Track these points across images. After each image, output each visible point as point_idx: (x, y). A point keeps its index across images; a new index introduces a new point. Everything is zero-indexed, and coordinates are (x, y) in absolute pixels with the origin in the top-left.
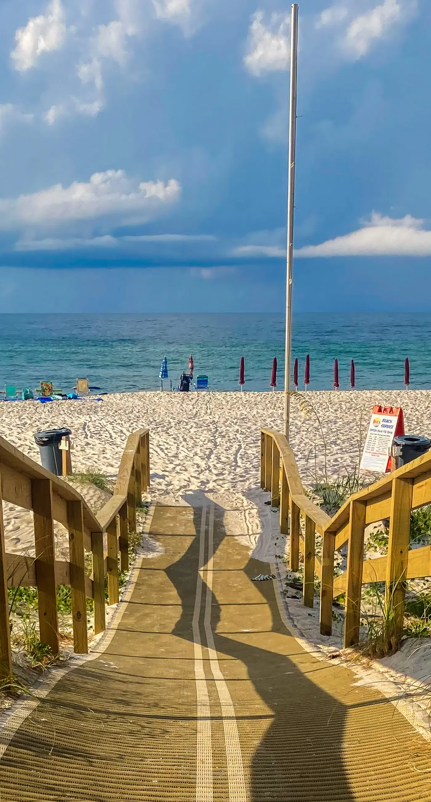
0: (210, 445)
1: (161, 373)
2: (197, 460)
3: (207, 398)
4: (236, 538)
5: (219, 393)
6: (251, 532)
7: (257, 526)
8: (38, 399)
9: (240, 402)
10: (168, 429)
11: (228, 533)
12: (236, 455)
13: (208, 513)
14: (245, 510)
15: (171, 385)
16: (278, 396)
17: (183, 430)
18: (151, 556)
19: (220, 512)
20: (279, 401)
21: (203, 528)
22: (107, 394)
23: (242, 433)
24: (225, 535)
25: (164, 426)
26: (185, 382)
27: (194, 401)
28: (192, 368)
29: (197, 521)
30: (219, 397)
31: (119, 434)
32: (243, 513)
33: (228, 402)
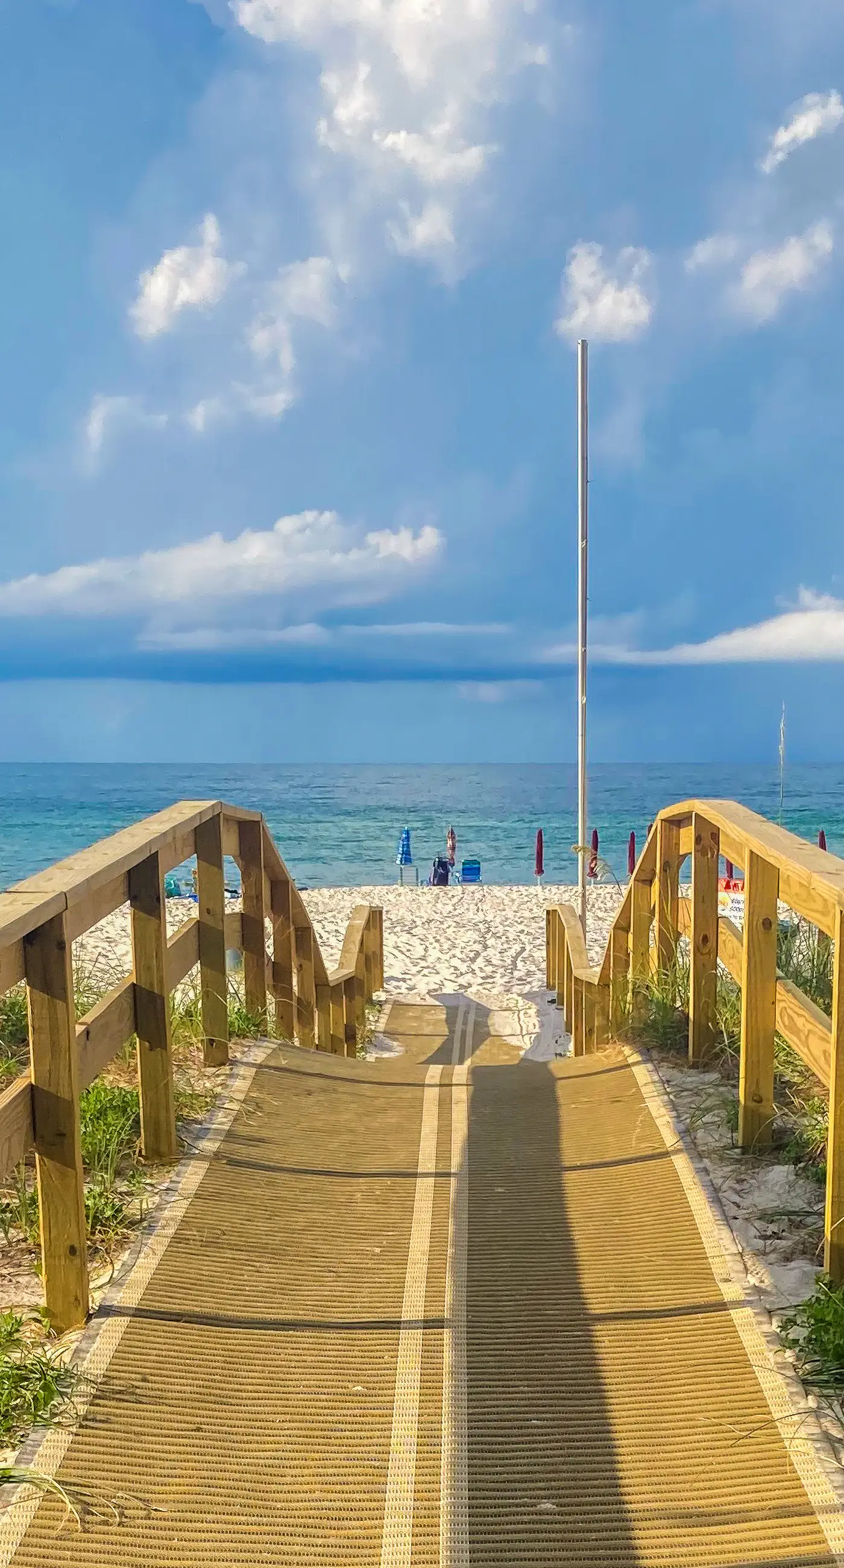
0: (478, 947)
1: (400, 856)
2: (455, 962)
3: (478, 896)
4: (504, 1038)
5: (498, 888)
6: (524, 1032)
7: (535, 1025)
8: (189, 897)
9: (534, 901)
10: (411, 929)
11: (493, 1033)
12: (516, 958)
13: (466, 1013)
14: (519, 1011)
15: (417, 877)
16: (599, 891)
17: (435, 930)
18: (386, 1055)
19: (484, 1013)
20: (600, 900)
21: (459, 1027)
22: (307, 889)
23: (528, 934)
24: (489, 1034)
25: (406, 926)
26: (441, 871)
27: (455, 900)
28: (453, 848)
29: (450, 1021)
30: (498, 894)
31: (334, 934)
32: (516, 1014)
33: (513, 900)
